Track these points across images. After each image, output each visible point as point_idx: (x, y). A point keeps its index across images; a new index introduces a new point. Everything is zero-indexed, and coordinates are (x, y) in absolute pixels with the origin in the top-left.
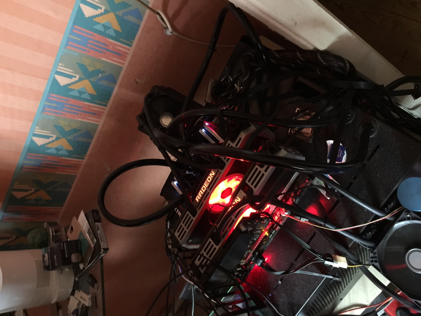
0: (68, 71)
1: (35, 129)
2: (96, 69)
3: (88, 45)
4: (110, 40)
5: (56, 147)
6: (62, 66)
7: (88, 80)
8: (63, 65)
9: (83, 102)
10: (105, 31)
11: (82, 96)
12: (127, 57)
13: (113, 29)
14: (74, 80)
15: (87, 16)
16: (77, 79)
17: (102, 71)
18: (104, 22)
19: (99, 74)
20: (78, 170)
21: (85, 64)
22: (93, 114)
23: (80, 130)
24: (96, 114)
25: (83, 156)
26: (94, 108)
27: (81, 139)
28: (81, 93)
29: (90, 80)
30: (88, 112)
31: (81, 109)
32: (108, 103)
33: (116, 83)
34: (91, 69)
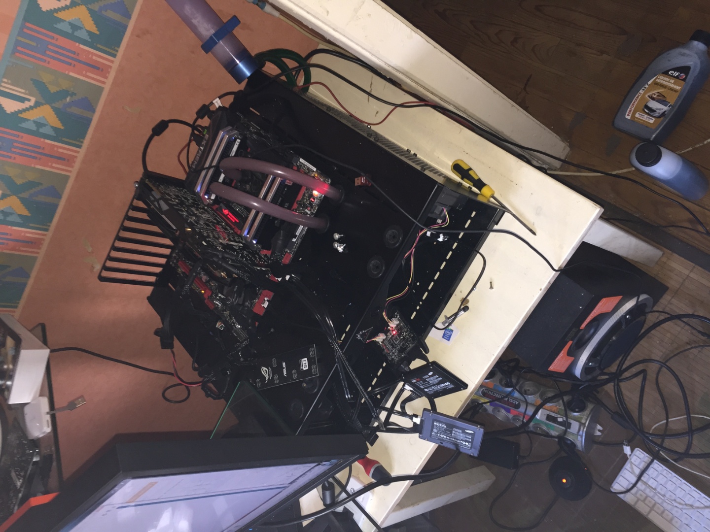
0: (18, 91)
2: (61, 89)
3: (48, 52)
4: (82, 46)
6: (7, 83)
7: (50, 106)
8: (10, 82)
9: (42, 139)
10: (73, 32)
11: (41, 130)
12: (109, 72)
13: (86, 30)
14: (27, 104)
15: (44, 9)
16: (32, 103)
18: (70, 20)
19: (67, 97)
20: (40, 248)
21: (44, 81)
22: (59, 158)
23: (39, 184)
24: (64, 159)
25: (47, 225)
26: (60, 150)
27: (42, 198)
28: (39, 124)
29: (53, 105)
30: (51, 156)
31: (40, 151)
32: (82, 142)
33: (94, 111)
34: (53, 89)
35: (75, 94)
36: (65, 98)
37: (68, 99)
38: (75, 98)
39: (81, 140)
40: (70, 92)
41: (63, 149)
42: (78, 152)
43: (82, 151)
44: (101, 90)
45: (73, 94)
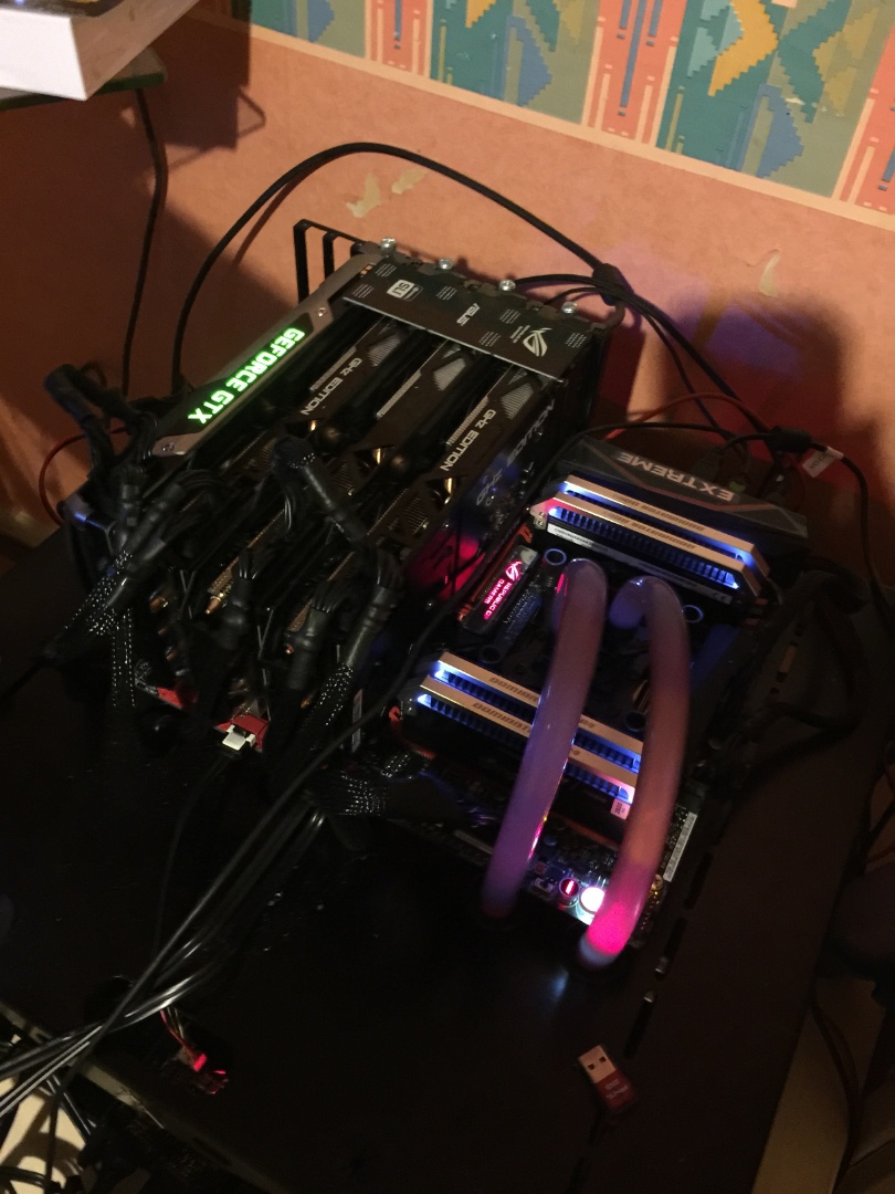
2: (823, 79)
7: (774, 51)
9: (675, 39)
11: (701, 32)
19: (801, 98)
20: (385, 61)
21: (846, 28)
22: (626, 91)
23: (551, 42)
24: (623, 104)
25: (446, 72)
26: (648, 90)
27: (514, 50)
28: (717, 26)
29: (777, 61)
30: (630, 68)
31: (644, 38)
32: (673, 150)
33: (761, 174)
34: (823, 55)
35: (809, 120)
36: (796, 93)
37: (795, 100)
38: (798, 121)
39: (680, 146)
40: (814, 105)
41: (653, 100)
42: (646, 139)
43: (647, 150)
44: (825, 188)
45: (809, 112)
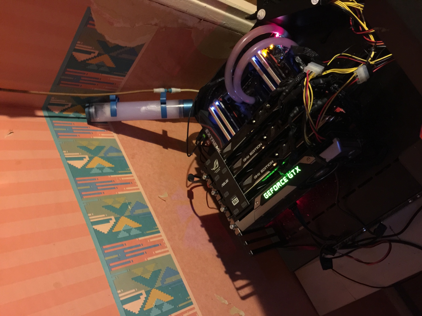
0: (101, 217)
1: (118, 294)
2: (122, 204)
3: (99, 188)
4: (112, 176)
5: (154, 304)
6: (92, 216)
7: (124, 216)
8: (93, 214)
9: (137, 239)
10: (102, 172)
11: (132, 234)
12: (136, 182)
13: (107, 167)
14: (112, 222)
15: (79, 167)
16: (114, 220)
17: (127, 203)
18: (96, 166)
21: (110, 204)
22: (155, 246)
23: (159, 271)
25: (189, 300)
26: (151, 240)
27: (169, 280)
28: (128, 231)
31: (142, 247)
32: (158, 228)
33: (147, 207)
34: (118, 206)
35: (131, 203)
37: (129, 207)
42: (161, 236)
43: (162, 233)
44: (140, 194)
